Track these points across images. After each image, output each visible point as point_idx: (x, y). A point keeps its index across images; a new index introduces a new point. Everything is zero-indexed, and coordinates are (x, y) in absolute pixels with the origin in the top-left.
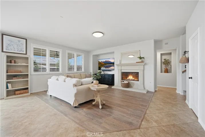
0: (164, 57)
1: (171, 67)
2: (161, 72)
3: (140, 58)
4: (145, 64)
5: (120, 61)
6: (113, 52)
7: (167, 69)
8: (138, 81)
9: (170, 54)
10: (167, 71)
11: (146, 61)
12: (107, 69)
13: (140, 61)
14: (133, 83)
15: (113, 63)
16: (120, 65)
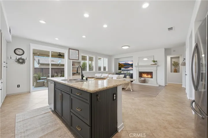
0: (173, 60)
1: (179, 68)
2: (171, 72)
3: (154, 61)
4: (158, 66)
5: (138, 63)
6: (132, 57)
7: (176, 70)
8: (152, 78)
9: (179, 57)
10: (176, 71)
11: (159, 63)
12: (126, 69)
13: (154, 63)
14: (148, 80)
15: (132, 65)
16: (138, 66)
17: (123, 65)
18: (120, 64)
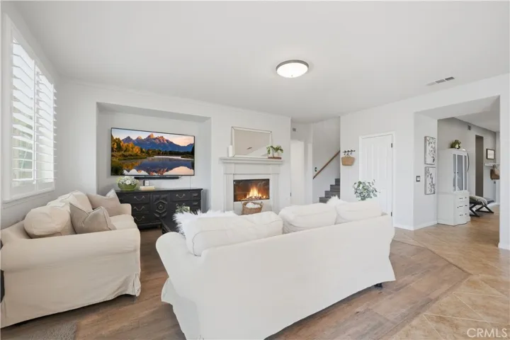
8: (269, 199)
13: (276, 154)
15: (189, 153)
17: (137, 150)
18: (117, 146)
